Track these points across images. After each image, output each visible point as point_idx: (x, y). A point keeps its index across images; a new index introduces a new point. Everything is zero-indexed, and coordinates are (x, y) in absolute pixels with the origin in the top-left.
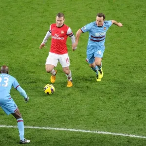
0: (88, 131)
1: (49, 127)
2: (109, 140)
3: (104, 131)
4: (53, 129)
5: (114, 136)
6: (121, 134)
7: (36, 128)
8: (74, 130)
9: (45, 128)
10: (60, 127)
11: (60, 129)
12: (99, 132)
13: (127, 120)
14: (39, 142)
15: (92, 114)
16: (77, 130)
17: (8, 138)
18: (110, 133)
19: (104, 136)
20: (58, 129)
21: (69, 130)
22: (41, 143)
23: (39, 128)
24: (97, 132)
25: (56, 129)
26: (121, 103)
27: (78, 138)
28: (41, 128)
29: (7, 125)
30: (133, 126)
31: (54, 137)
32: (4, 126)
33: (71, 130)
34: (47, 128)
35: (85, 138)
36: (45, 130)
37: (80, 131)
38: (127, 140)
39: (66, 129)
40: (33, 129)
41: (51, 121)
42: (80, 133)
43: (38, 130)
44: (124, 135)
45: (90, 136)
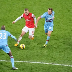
0: (48, 63)
1: (27, 61)
2: (58, 68)
3: (56, 64)
4: (29, 62)
5: (61, 66)
6: (64, 65)
7: (21, 62)
8: (40, 63)
9: (25, 62)
10: (33, 61)
11: (33, 62)
12: (53, 64)
13: (67, 58)
14: (22, 69)
15: (49, 55)
16: (42, 63)
17: (6, 67)
18: (59, 64)
19: (56, 66)
20: (32, 62)
21: (37, 63)
22: (23, 69)
23: (22, 62)
24: (52, 64)
25: (31, 62)
26: (64, 49)
27: (42, 67)
28: (23, 62)
29: (6, 60)
30: (71, 61)
31: (30, 66)
32: (4, 61)
33: (39, 63)
34: (26, 62)
35: (46, 67)
36: (26, 63)
37: (43, 63)
38: (67, 68)
39: (36, 62)
40: (19, 62)
41: (28, 58)
42: (43, 64)
43: (22, 63)
44: (66, 65)
45: (49, 66)
